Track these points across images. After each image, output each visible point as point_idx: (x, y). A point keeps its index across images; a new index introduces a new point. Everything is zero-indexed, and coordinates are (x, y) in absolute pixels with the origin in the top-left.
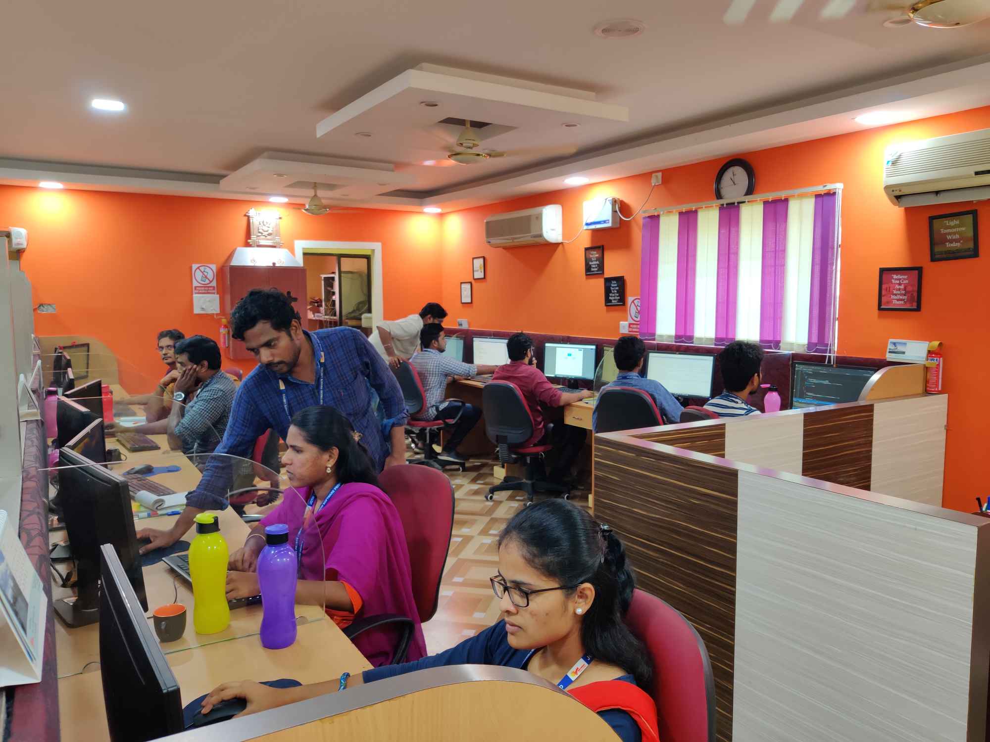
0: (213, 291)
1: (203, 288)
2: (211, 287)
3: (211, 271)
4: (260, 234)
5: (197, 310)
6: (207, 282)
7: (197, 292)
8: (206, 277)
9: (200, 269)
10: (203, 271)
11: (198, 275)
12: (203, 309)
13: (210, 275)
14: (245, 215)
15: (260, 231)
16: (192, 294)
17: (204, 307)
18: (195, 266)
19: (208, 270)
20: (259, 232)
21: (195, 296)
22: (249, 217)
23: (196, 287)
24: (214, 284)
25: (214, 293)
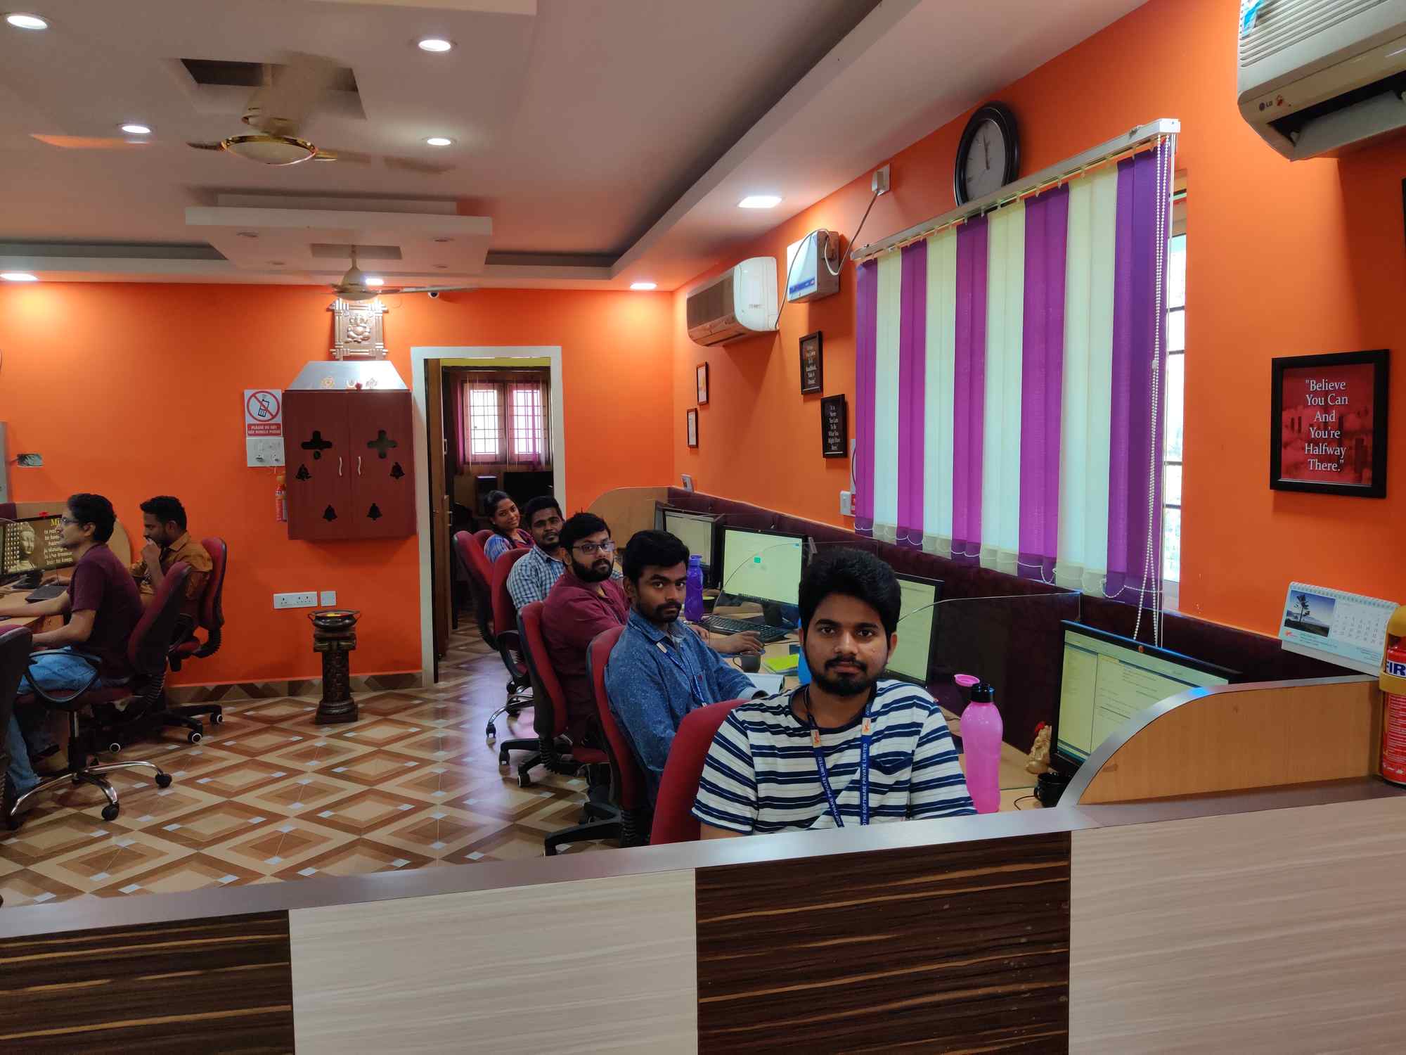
0: (278, 432)
1: (262, 428)
2: (273, 424)
3: (273, 399)
4: (350, 339)
5: (252, 462)
6: (268, 416)
7: (253, 432)
8: (266, 410)
9: (256, 398)
10: (261, 400)
11: (255, 407)
12: (260, 459)
13: (273, 407)
14: (328, 310)
15: (352, 334)
16: (245, 437)
17: (262, 456)
18: (248, 393)
19: (269, 398)
20: (348, 336)
21: (248, 438)
22: (333, 311)
23: (250, 426)
24: (279, 420)
25: (278, 435)
